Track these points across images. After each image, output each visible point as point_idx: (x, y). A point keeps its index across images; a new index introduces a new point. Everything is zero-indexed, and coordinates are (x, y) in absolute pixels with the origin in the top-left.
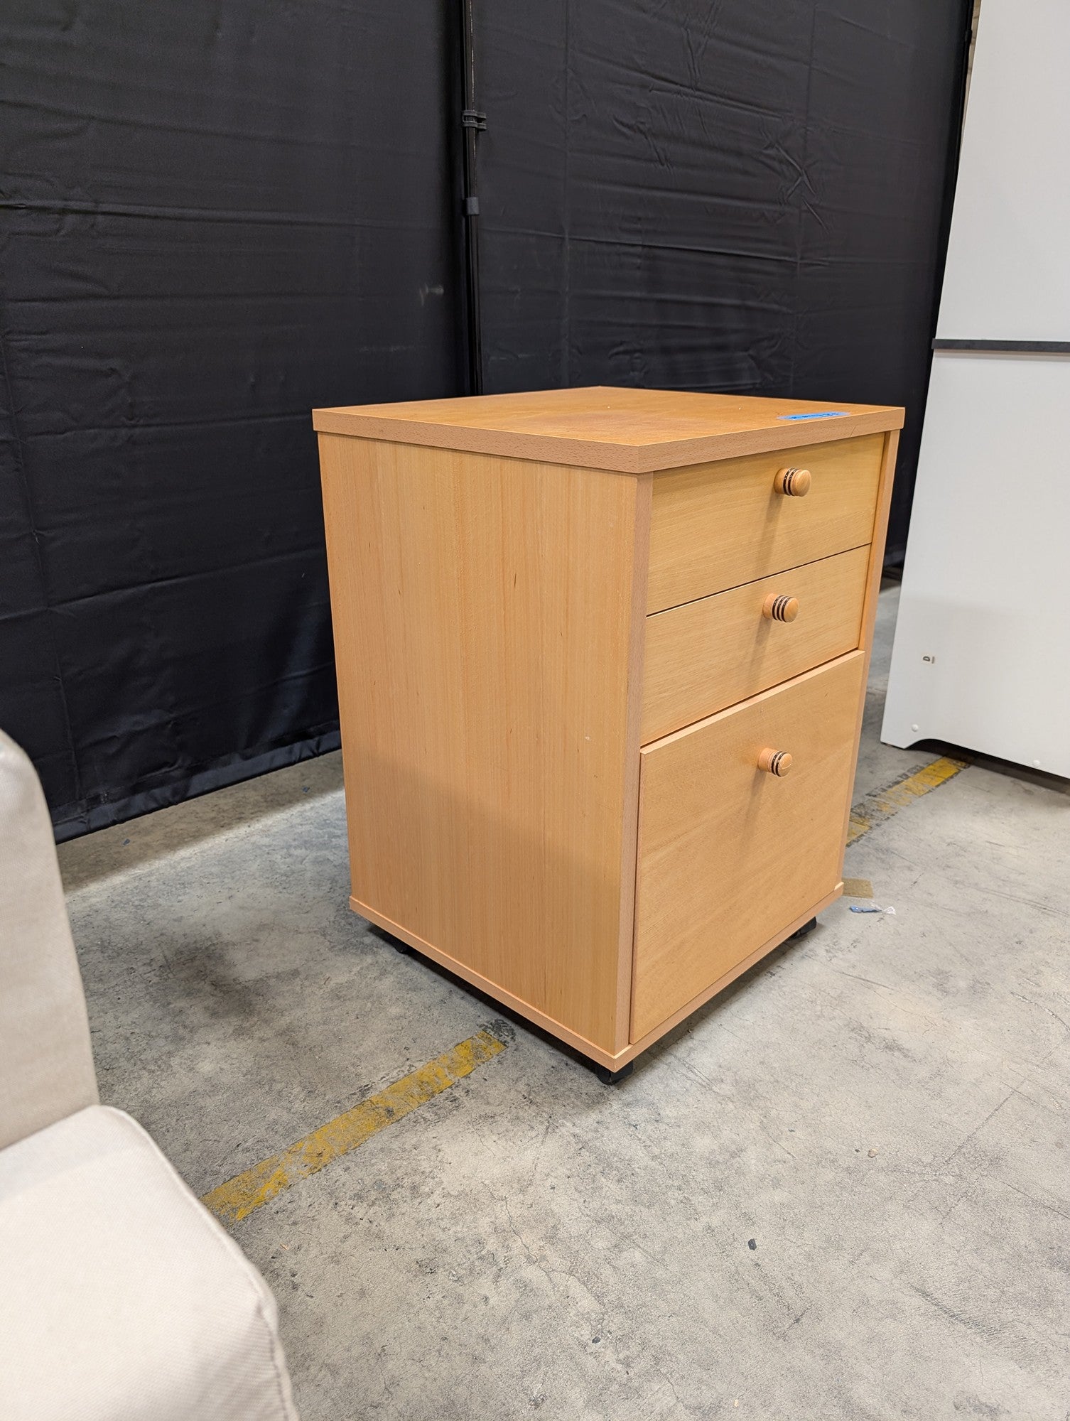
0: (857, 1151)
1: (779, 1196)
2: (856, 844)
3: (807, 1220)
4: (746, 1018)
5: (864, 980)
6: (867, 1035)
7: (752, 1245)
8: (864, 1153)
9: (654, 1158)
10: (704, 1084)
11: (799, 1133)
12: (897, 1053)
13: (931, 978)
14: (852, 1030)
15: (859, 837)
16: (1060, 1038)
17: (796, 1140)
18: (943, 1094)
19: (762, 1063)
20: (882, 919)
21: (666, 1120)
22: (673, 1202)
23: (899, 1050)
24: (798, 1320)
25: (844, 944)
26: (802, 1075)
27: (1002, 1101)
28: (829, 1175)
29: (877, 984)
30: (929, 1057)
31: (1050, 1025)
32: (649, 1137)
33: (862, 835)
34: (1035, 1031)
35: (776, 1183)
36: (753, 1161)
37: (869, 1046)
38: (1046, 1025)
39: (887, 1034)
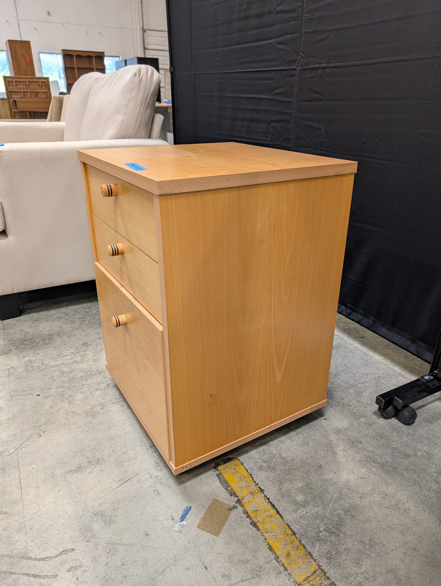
0: (44, 432)
1: (47, 406)
2: (273, 556)
3: (34, 409)
4: (129, 427)
5: (127, 481)
6: (92, 463)
7: (39, 395)
8: (42, 433)
9: (83, 385)
10: (104, 404)
11: (64, 420)
12: (75, 468)
13: (110, 514)
14: (98, 459)
15: (283, 565)
16: (29, 548)
17: (62, 418)
18: (43, 472)
19: (102, 423)
20: (173, 519)
21: (96, 391)
22: (65, 384)
23: (76, 470)
24: (11, 396)
25: (160, 488)
26: (88, 432)
27: (23, 492)
28: (43, 420)
29: (121, 485)
30: (63, 479)
31: (40, 551)
32: (92, 386)
33: (286, 569)
34: (43, 539)
35: (51, 407)
36: (63, 405)
37: (85, 460)
38: (41, 549)
39: (88, 471)
